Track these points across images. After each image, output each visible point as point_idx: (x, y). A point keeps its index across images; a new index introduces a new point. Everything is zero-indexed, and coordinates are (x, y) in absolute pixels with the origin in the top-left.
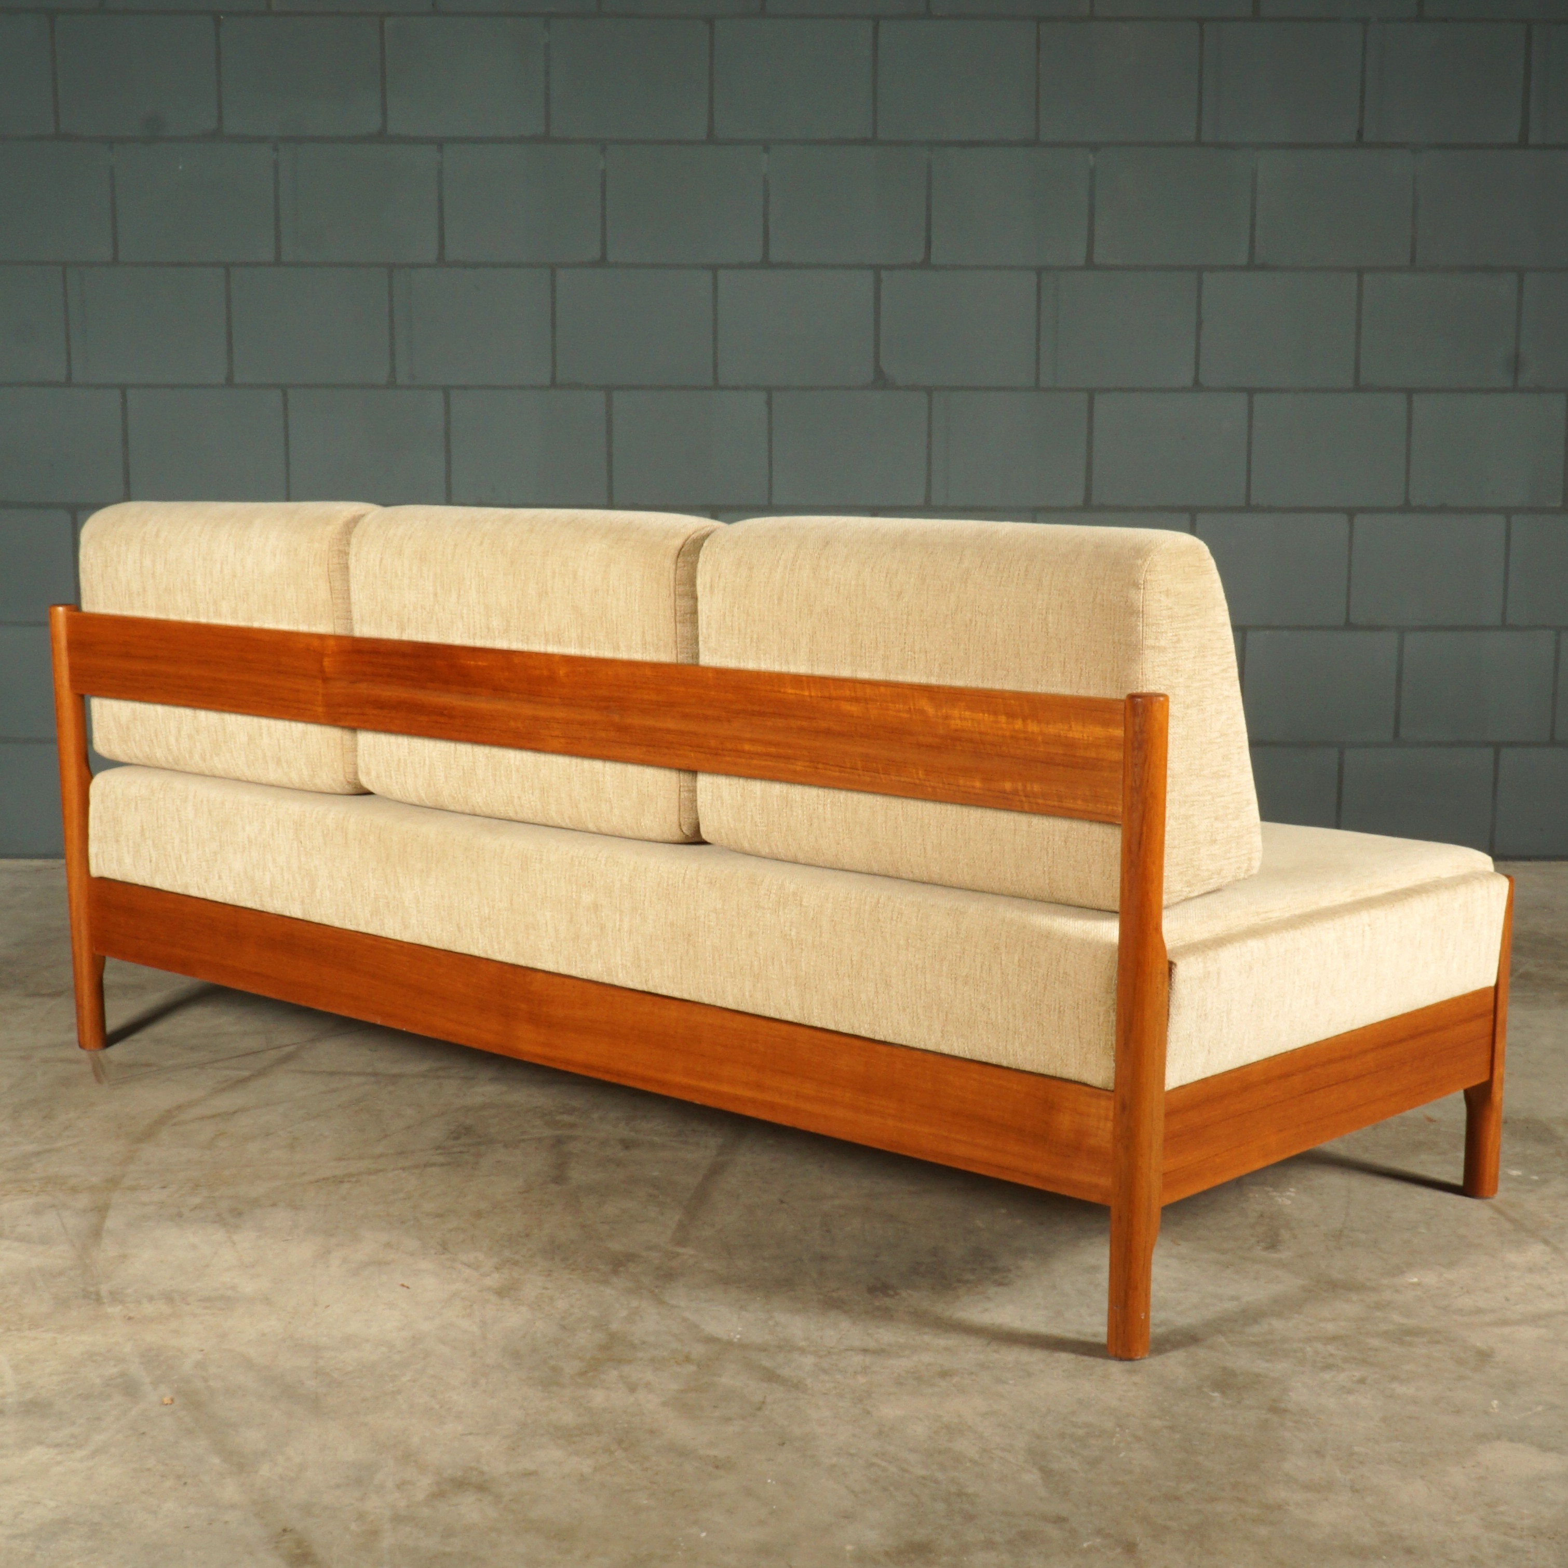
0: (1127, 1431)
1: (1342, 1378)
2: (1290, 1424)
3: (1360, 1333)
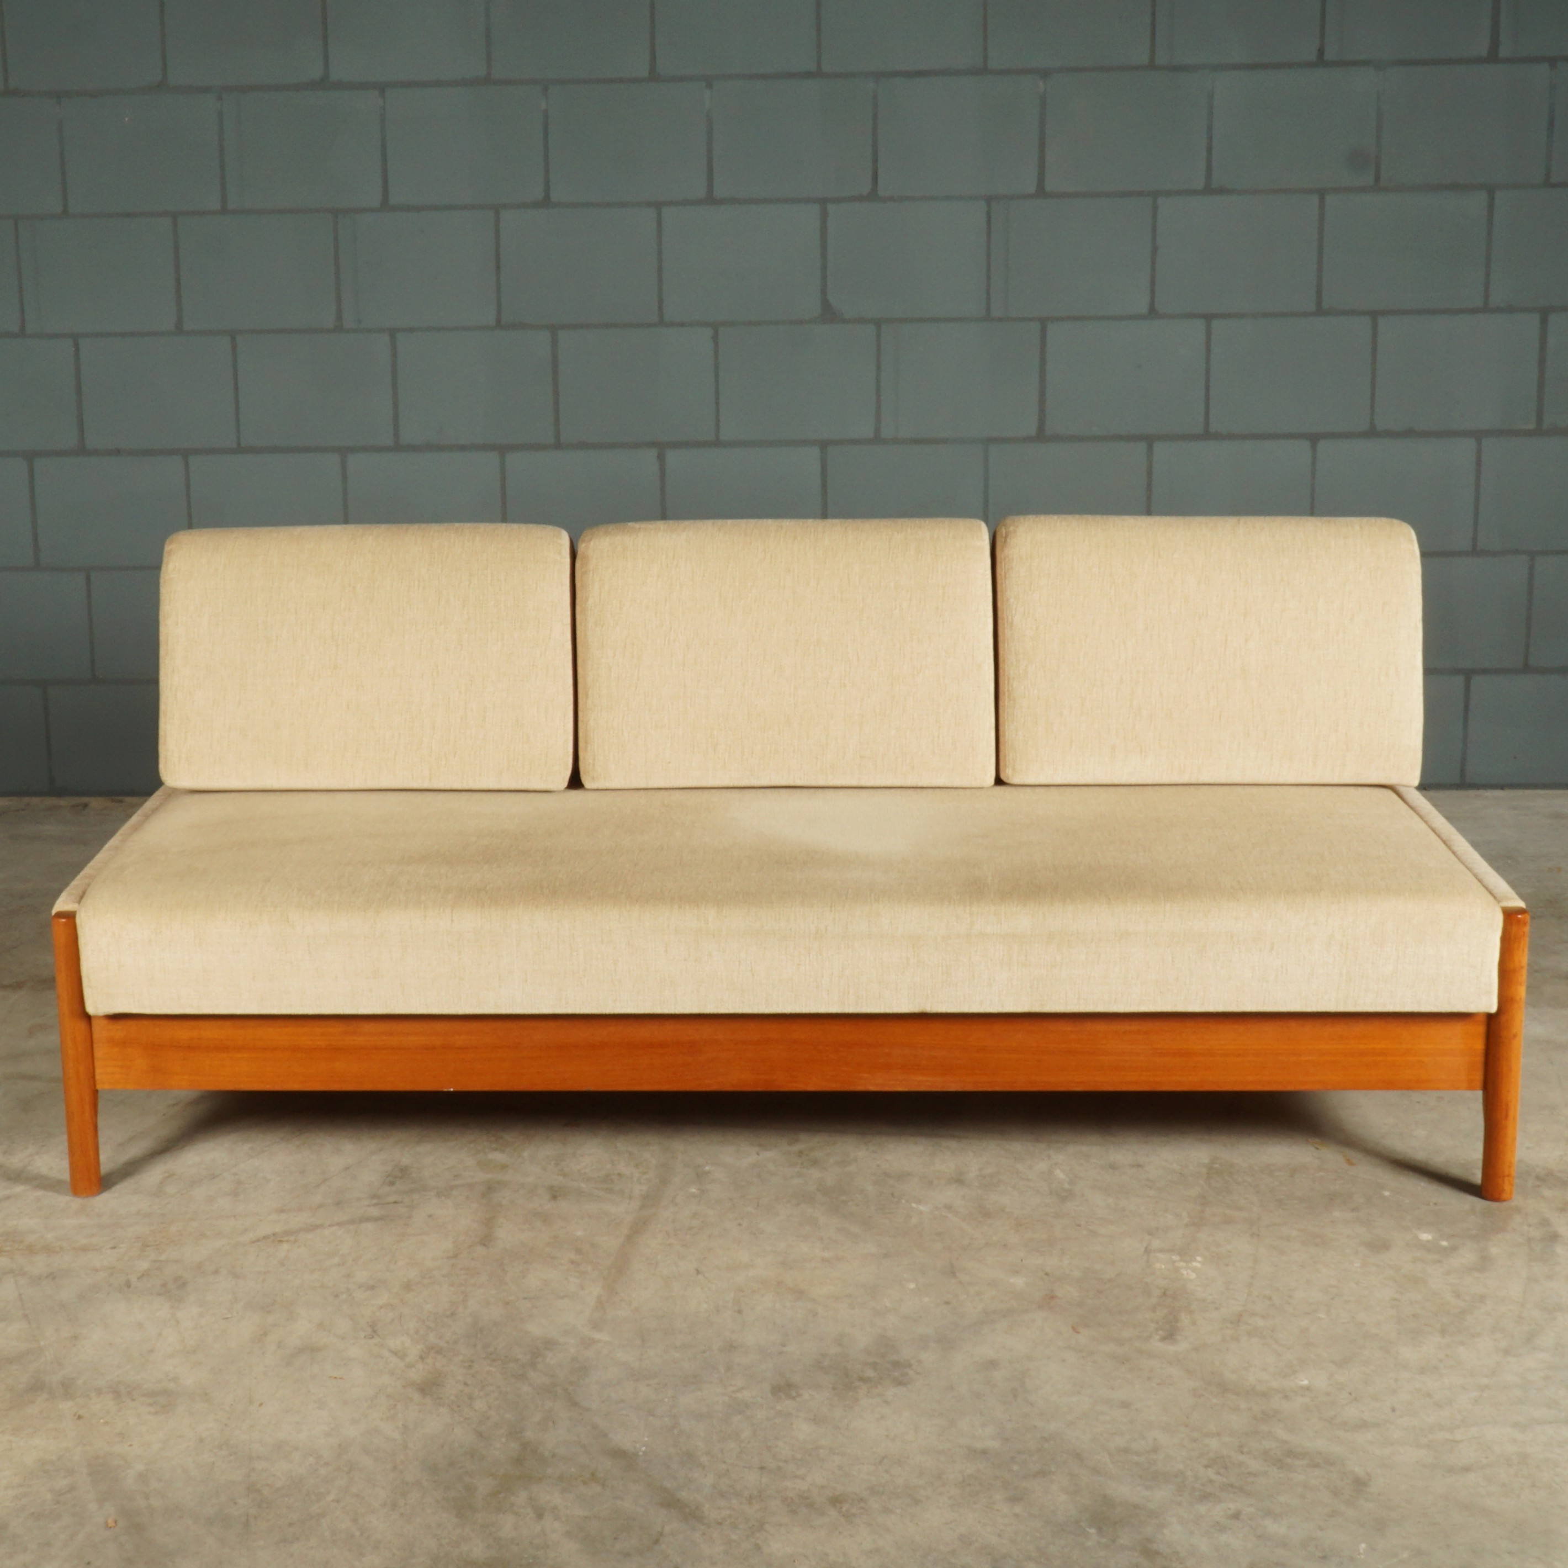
1: (1218, 1511)
3: (1242, 1453)
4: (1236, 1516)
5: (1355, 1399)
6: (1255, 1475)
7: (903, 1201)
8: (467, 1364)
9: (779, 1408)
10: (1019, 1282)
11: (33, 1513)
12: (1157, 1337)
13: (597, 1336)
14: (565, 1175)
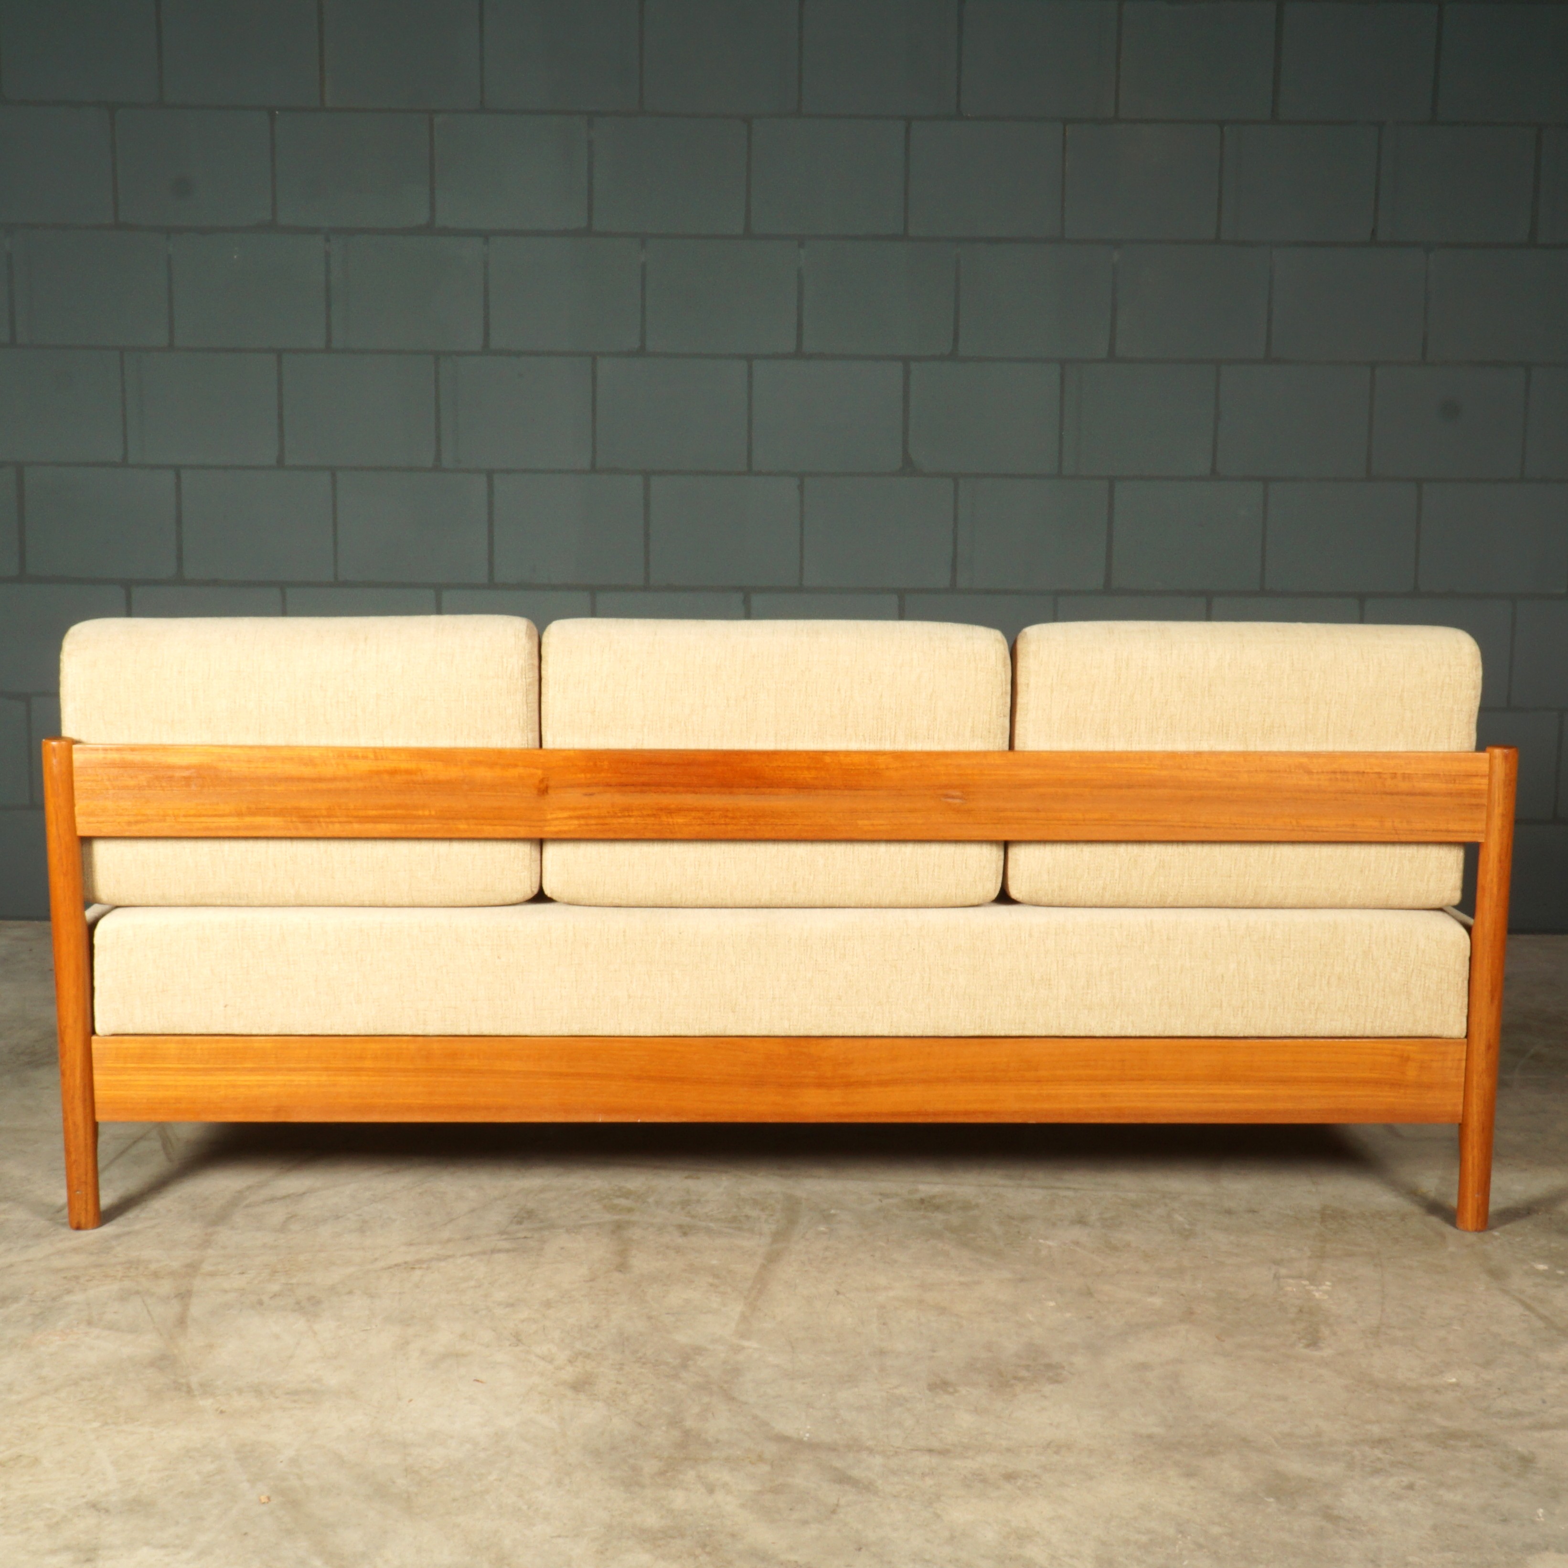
0: (1189, 1538)
1: (1392, 1483)
2: (1344, 1532)
3: (1405, 1436)
4: (1411, 1487)
5: (1505, 1393)
6: (1422, 1454)
7: (1030, 1238)
8: (618, 1367)
9: (938, 1401)
10: (1157, 1301)
11: (182, 1492)
12: (1301, 1345)
13: (746, 1343)
14: (693, 1217)
